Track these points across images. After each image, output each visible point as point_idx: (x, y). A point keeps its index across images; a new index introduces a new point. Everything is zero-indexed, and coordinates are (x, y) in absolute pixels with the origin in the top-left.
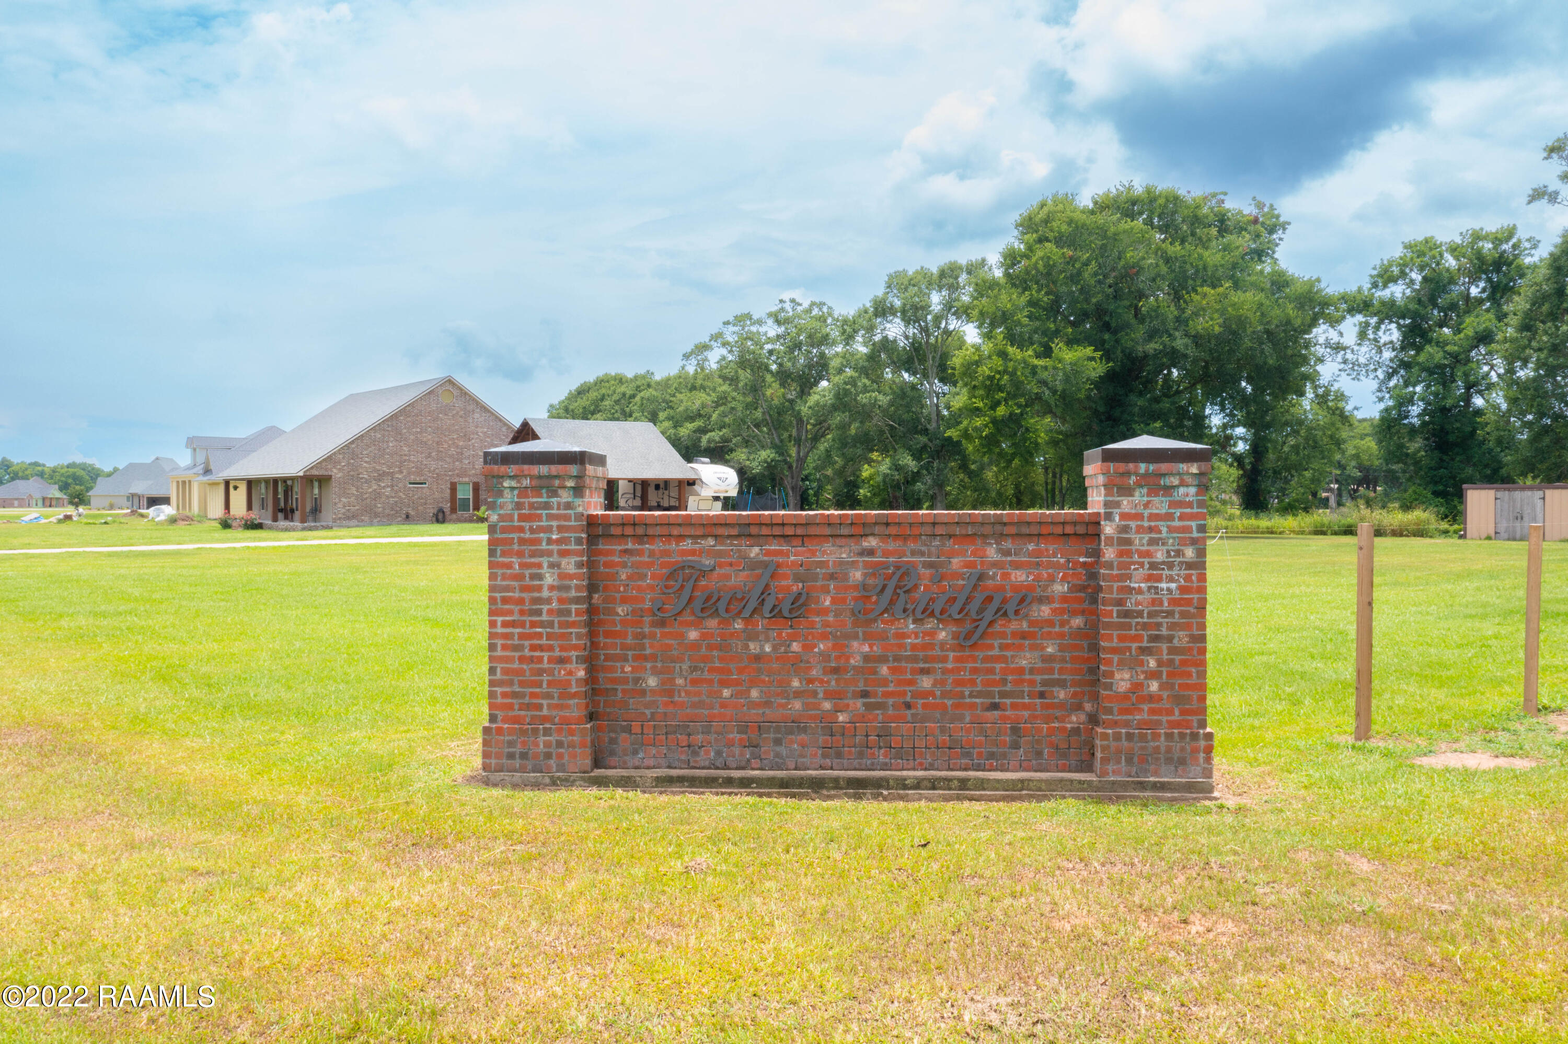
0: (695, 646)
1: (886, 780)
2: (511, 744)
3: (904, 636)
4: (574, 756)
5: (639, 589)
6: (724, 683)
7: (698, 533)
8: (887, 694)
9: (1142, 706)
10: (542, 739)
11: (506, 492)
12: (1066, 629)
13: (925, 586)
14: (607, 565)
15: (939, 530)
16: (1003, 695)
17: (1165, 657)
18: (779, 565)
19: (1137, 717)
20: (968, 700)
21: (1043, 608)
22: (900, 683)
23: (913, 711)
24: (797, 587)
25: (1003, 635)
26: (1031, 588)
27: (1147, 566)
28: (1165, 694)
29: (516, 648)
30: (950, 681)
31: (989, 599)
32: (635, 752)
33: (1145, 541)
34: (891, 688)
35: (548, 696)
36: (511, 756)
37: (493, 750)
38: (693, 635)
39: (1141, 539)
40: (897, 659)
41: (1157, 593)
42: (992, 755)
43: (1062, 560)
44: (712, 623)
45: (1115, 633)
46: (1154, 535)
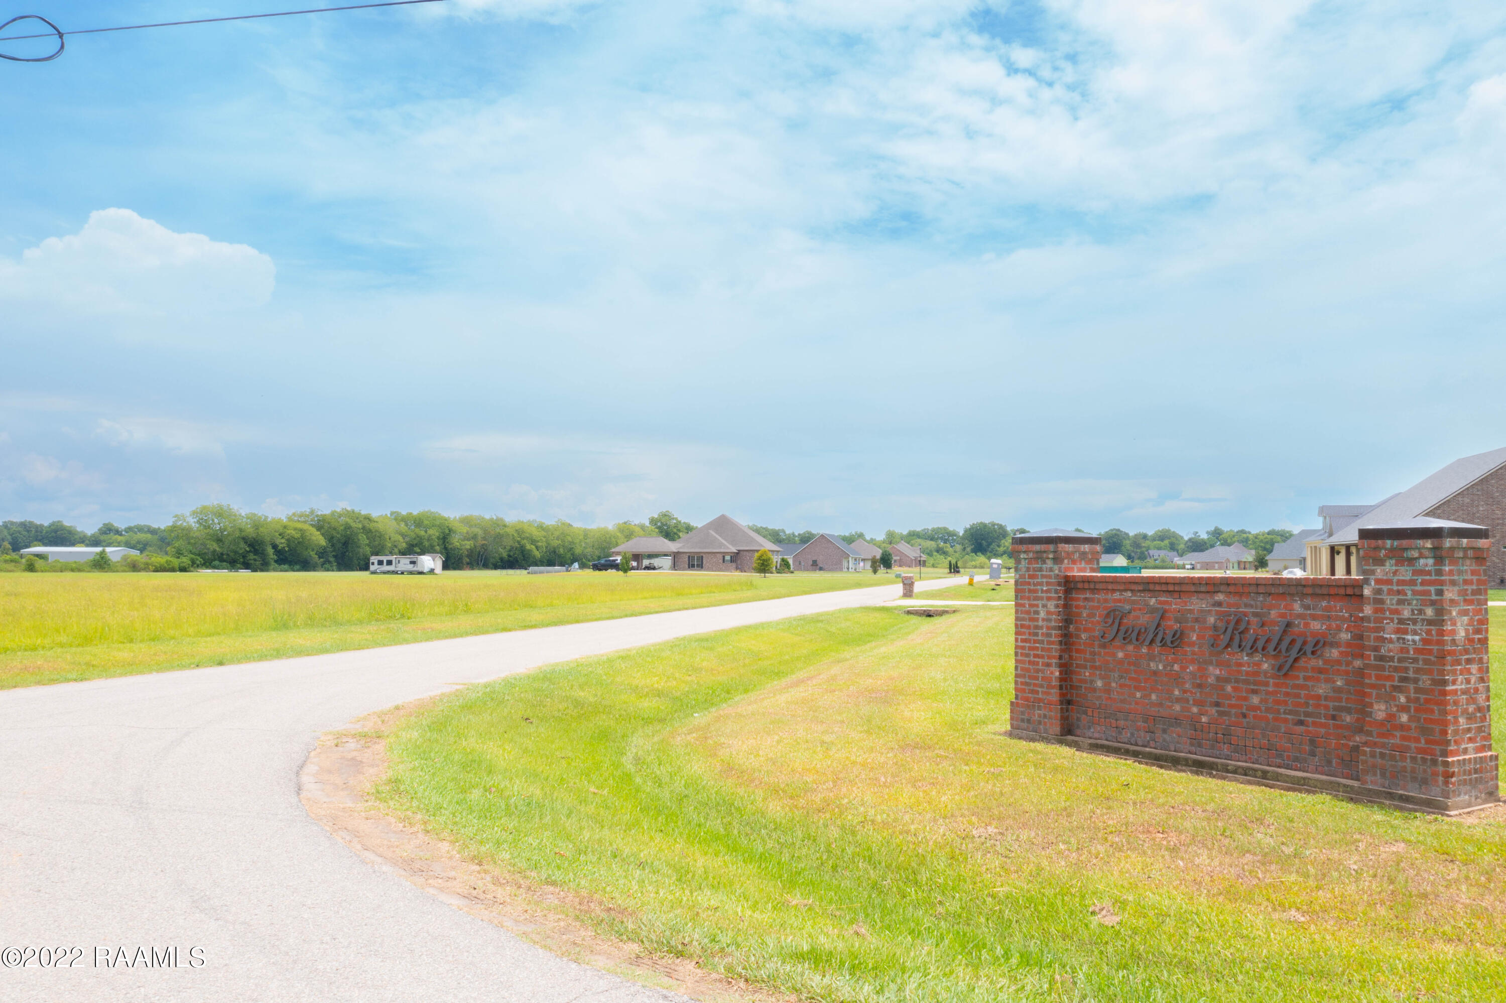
0: (1121, 662)
1: (1216, 764)
2: (1023, 713)
3: (1240, 665)
4: (1051, 724)
5: (1092, 622)
6: (1137, 688)
7: (1122, 588)
8: (1231, 706)
9: (1395, 733)
10: (1037, 712)
11: (1023, 560)
12: (1350, 668)
13: (1254, 630)
14: (1077, 607)
15: (1261, 589)
16: (1307, 714)
17: (1413, 695)
18: (1165, 611)
19: (1392, 741)
20: (1283, 716)
21: (1333, 651)
22: (1239, 698)
23: (1248, 720)
24: (1177, 626)
25: (1305, 669)
26: (1324, 635)
27: (1396, 621)
28: (1413, 725)
29: (1028, 655)
30: (1271, 700)
31: (1293, 642)
32: (1089, 728)
33: (1394, 602)
34: (1233, 702)
35: (1042, 686)
36: (1023, 720)
37: (1016, 716)
38: (1120, 655)
39: (1391, 600)
40: (1237, 681)
41: (1404, 643)
42: (1296, 759)
43: (1346, 615)
44: (1130, 648)
45: (1373, 673)
46: (1401, 597)
